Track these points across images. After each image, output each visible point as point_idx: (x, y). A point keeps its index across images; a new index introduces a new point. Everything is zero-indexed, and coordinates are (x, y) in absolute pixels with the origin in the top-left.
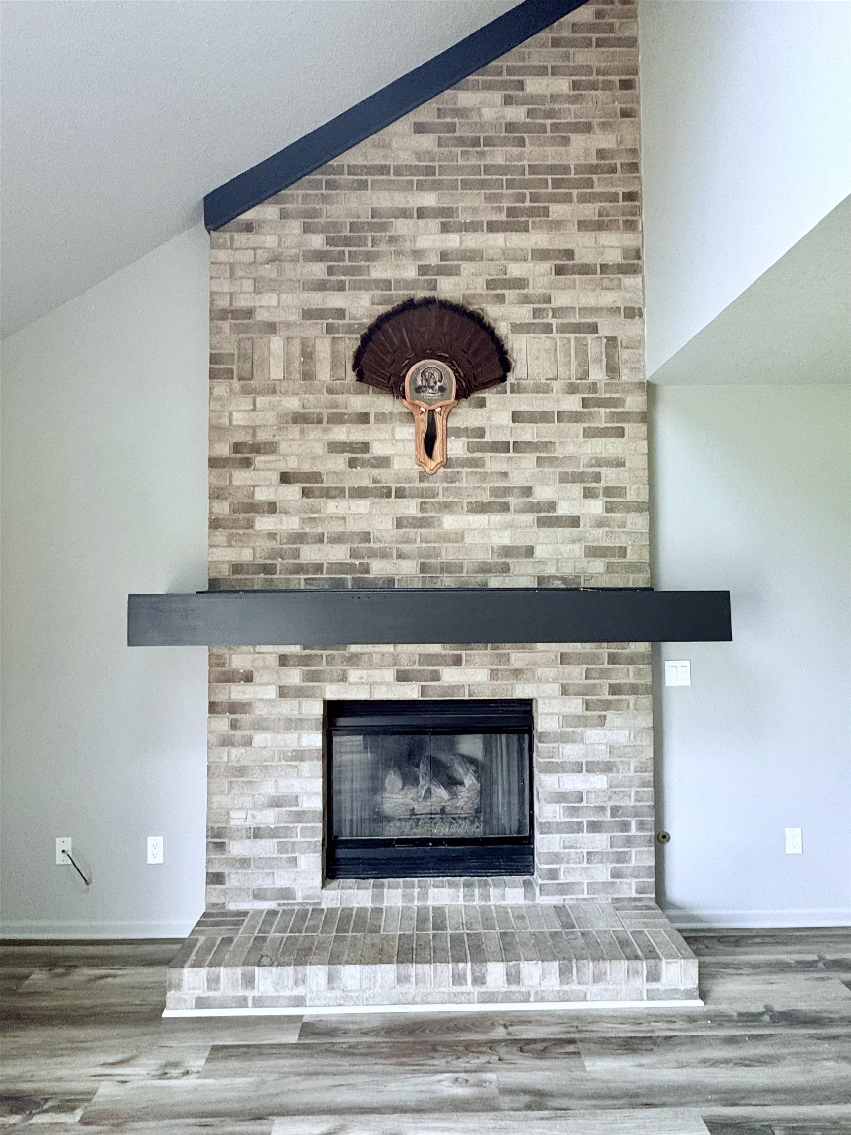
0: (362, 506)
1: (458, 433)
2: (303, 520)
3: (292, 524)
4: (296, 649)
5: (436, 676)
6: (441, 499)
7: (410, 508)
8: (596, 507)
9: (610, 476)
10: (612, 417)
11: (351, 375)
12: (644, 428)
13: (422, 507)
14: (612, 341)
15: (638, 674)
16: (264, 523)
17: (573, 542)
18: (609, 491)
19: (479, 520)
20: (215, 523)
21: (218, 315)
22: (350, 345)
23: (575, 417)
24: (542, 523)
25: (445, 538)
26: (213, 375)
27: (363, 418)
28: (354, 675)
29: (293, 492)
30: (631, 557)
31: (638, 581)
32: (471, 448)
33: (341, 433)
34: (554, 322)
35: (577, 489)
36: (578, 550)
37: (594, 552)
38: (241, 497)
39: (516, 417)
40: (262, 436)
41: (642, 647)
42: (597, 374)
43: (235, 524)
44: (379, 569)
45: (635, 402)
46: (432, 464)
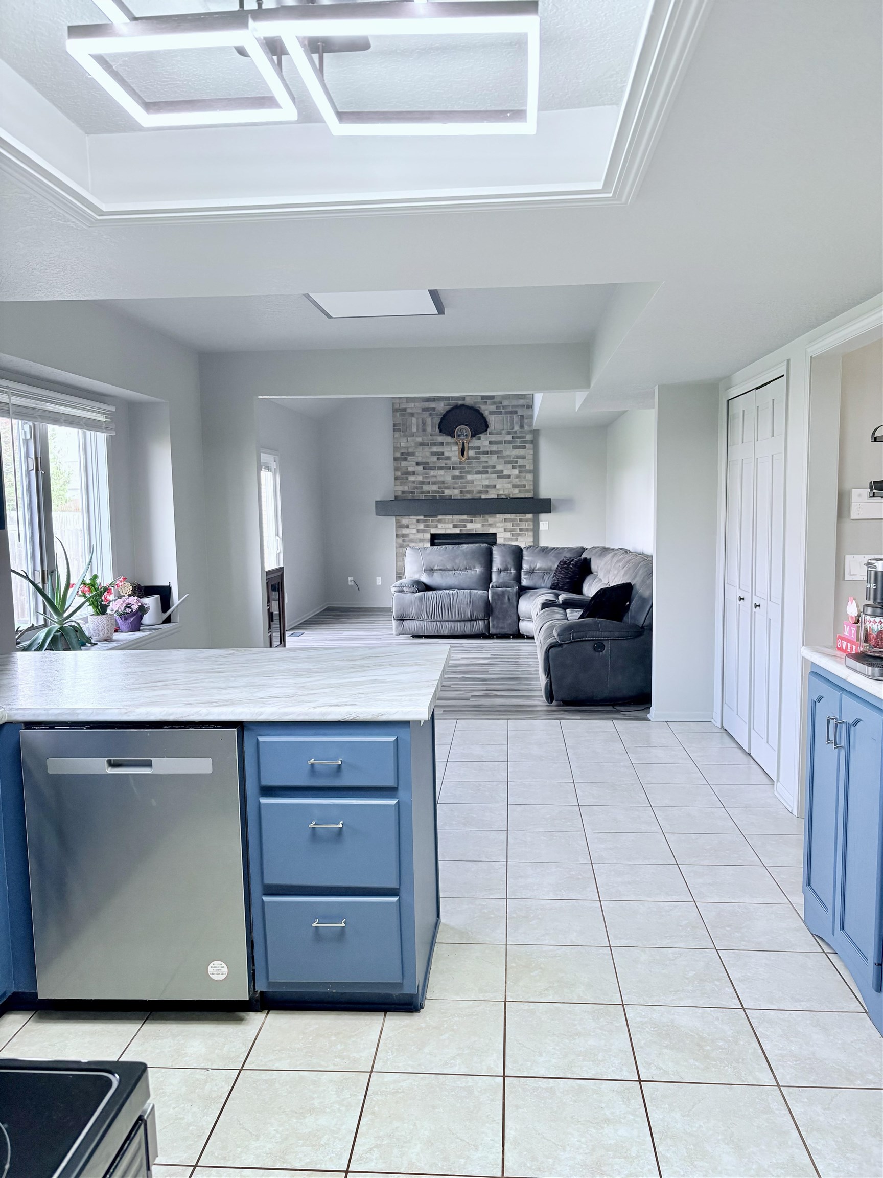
0: (442, 472)
1: (472, 448)
2: (423, 477)
3: (420, 478)
4: (422, 517)
5: (465, 526)
6: (467, 470)
7: (457, 473)
8: (516, 472)
9: (521, 462)
10: (521, 442)
11: (438, 430)
12: (532, 446)
13: (461, 472)
14: (522, 416)
15: (528, 525)
16: (411, 478)
17: (509, 483)
18: (520, 467)
19: (479, 476)
20: (396, 478)
21: (395, 410)
22: (437, 420)
23: (510, 442)
24: (499, 477)
25: (468, 482)
26: (394, 430)
27: (442, 444)
28: (440, 526)
29: (420, 468)
30: (527, 488)
31: (529, 495)
32: (476, 453)
33: (435, 449)
34: (503, 410)
35: (510, 466)
36: (510, 486)
37: (515, 486)
38: (404, 470)
39: (491, 443)
40: (410, 450)
41: (530, 516)
42: (517, 428)
43: (403, 479)
44: (447, 492)
45: (529, 437)
46: (464, 459)
